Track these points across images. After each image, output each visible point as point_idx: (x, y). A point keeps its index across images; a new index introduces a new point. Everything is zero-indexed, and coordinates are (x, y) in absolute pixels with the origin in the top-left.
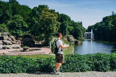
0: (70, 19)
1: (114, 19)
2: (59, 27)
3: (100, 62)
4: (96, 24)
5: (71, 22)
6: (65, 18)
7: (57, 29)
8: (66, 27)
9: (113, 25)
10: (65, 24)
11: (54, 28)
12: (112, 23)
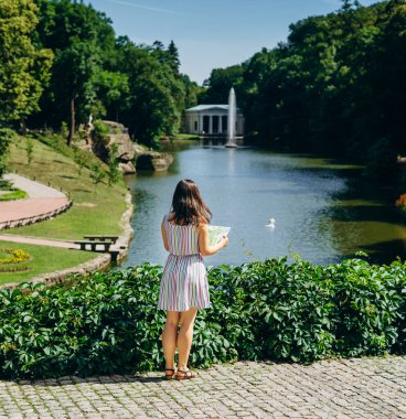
0: (109, 31)
1: (350, 35)
2: (46, 75)
3: (280, 313)
4: (254, 59)
5: (117, 47)
6: (80, 23)
7: (32, 88)
8: (86, 77)
9: (346, 69)
10: (79, 62)
11: (15, 85)
12: (342, 56)
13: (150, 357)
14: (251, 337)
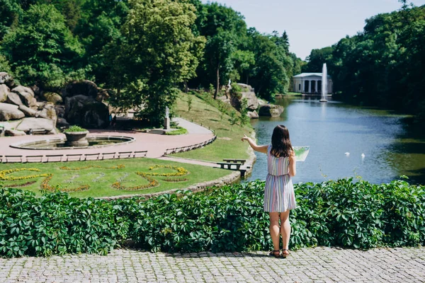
13: (258, 241)
14: (327, 231)
